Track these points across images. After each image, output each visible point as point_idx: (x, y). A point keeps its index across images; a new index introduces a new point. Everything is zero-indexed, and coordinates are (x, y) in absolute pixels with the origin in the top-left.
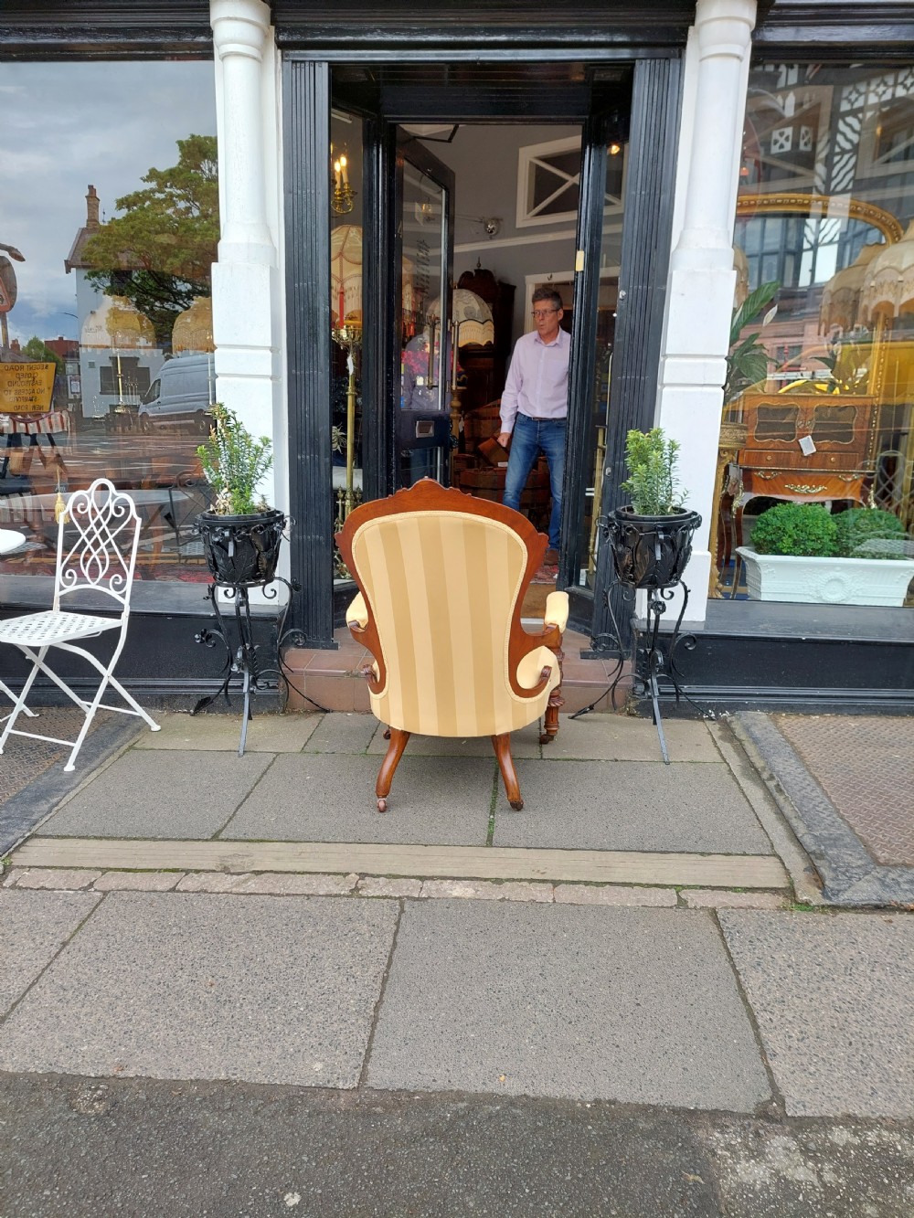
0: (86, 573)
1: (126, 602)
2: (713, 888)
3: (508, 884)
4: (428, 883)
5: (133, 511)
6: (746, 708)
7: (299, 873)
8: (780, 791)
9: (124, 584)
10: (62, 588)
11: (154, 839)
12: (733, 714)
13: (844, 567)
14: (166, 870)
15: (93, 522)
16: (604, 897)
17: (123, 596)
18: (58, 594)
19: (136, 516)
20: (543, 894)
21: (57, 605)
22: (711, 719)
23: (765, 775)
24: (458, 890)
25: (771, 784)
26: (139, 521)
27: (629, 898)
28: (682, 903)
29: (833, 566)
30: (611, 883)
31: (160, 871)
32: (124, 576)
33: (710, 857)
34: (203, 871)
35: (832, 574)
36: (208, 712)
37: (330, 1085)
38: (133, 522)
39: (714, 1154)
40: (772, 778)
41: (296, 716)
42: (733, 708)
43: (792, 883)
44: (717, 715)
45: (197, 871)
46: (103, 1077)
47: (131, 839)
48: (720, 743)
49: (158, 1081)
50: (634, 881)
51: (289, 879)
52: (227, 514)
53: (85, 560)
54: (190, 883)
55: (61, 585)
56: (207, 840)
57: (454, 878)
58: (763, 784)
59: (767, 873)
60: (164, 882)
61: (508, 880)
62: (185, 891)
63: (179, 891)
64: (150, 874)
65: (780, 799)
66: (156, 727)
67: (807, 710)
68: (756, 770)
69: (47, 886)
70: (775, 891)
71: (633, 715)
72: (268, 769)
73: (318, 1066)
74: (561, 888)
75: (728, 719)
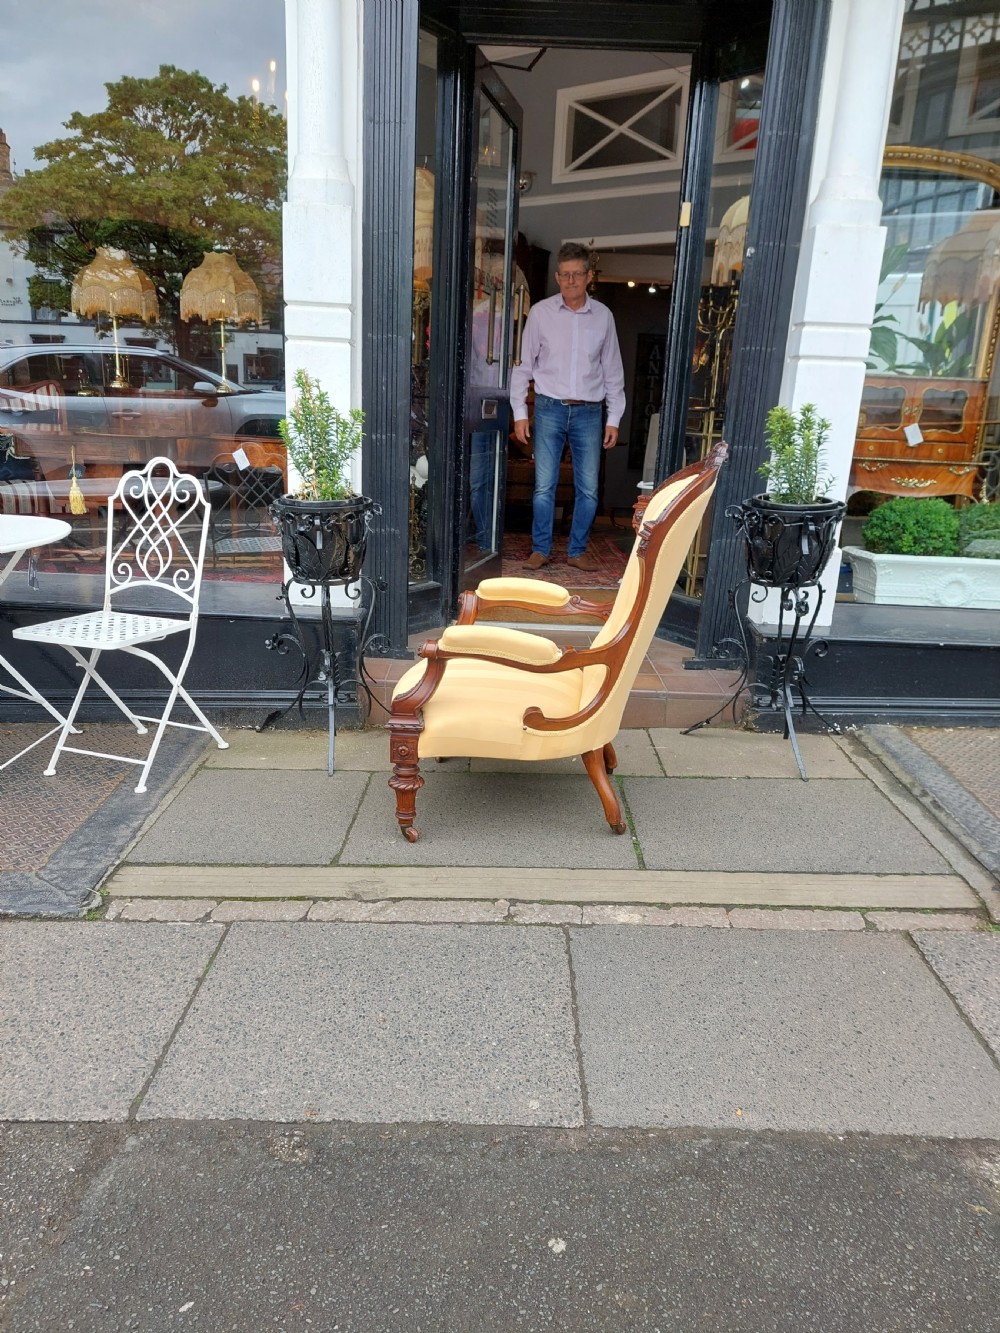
0: (144, 567)
1: (194, 601)
2: (901, 910)
3: (677, 909)
4: (588, 909)
5: (200, 496)
6: (874, 720)
7: (441, 900)
8: (938, 807)
9: (192, 576)
10: (113, 585)
11: (266, 865)
12: (860, 728)
13: (965, 567)
14: (290, 899)
15: (150, 510)
16: (786, 921)
17: (191, 594)
18: (109, 592)
19: (204, 502)
20: (717, 918)
21: (107, 604)
22: (837, 733)
23: (917, 791)
24: (623, 916)
25: (926, 801)
26: (208, 507)
27: (815, 922)
28: (870, 926)
29: (955, 567)
30: (788, 907)
31: (283, 899)
32: (192, 572)
33: (884, 878)
34: (333, 898)
35: (954, 576)
36: (276, 728)
37: (555, 1124)
39: (991, 1184)
40: (925, 794)
41: (376, 732)
42: (861, 721)
43: (983, 903)
44: (843, 729)
45: (326, 899)
46: (295, 1122)
47: (238, 865)
48: (854, 758)
49: (360, 1125)
50: (813, 904)
51: (434, 906)
52: (311, 500)
53: (143, 552)
54: (320, 912)
55: (112, 580)
56: (326, 866)
57: (615, 904)
58: (916, 800)
59: (952, 893)
60: (294, 911)
61: (675, 905)
62: (318, 921)
63: (311, 921)
64: (273, 903)
65: (942, 816)
66: (223, 745)
67: (939, 723)
68: (904, 786)
69: (157, 917)
70: (966, 911)
71: (751, 730)
72: (366, 789)
73: (534, 1104)
74: (735, 912)
75: (857, 734)
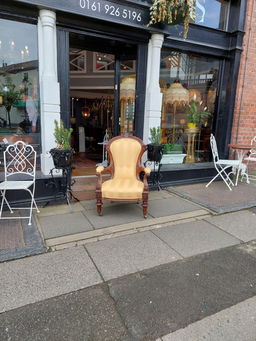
0: (17, 169)
1: (34, 176)
2: (199, 216)
3: (166, 223)
4: (151, 227)
5: (33, 149)
6: (168, 186)
7: (123, 231)
8: (191, 199)
9: (32, 170)
10: (7, 174)
11: (79, 233)
12: (167, 188)
13: (173, 156)
14: (92, 237)
15: (18, 154)
16: (184, 221)
17: (33, 174)
18: (6, 176)
19: (34, 151)
20: (173, 223)
21: (6, 179)
22: (163, 190)
23: (185, 197)
24: (158, 227)
25: (188, 198)
26: (36, 152)
27: (189, 221)
28: (197, 219)
29: (171, 156)
30: (183, 219)
31: (91, 238)
32: (32, 168)
33: (193, 211)
34: (101, 235)
35: (171, 158)
37: (179, 259)
38: (33, 153)
39: (243, 250)
40: (187, 197)
41: (72, 203)
42: (166, 187)
43: (210, 212)
45: (100, 236)
46: (136, 272)
47: (73, 234)
48: (169, 193)
49: (148, 269)
50: (186, 218)
51: (123, 232)
53: (16, 165)
54: (100, 239)
55: (7, 173)
56: (93, 230)
57: (155, 225)
58: (186, 199)
59: (204, 212)
60: (95, 240)
61: (165, 223)
62: (102, 240)
63: (100, 240)
64: (89, 239)
65: (192, 200)
66: (39, 212)
67: (179, 185)
68: (182, 197)
69: (65, 248)
70: (208, 214)
72: (84, 215)
73: (173, 258)
74: (175, 222)
75: (167, 189)
